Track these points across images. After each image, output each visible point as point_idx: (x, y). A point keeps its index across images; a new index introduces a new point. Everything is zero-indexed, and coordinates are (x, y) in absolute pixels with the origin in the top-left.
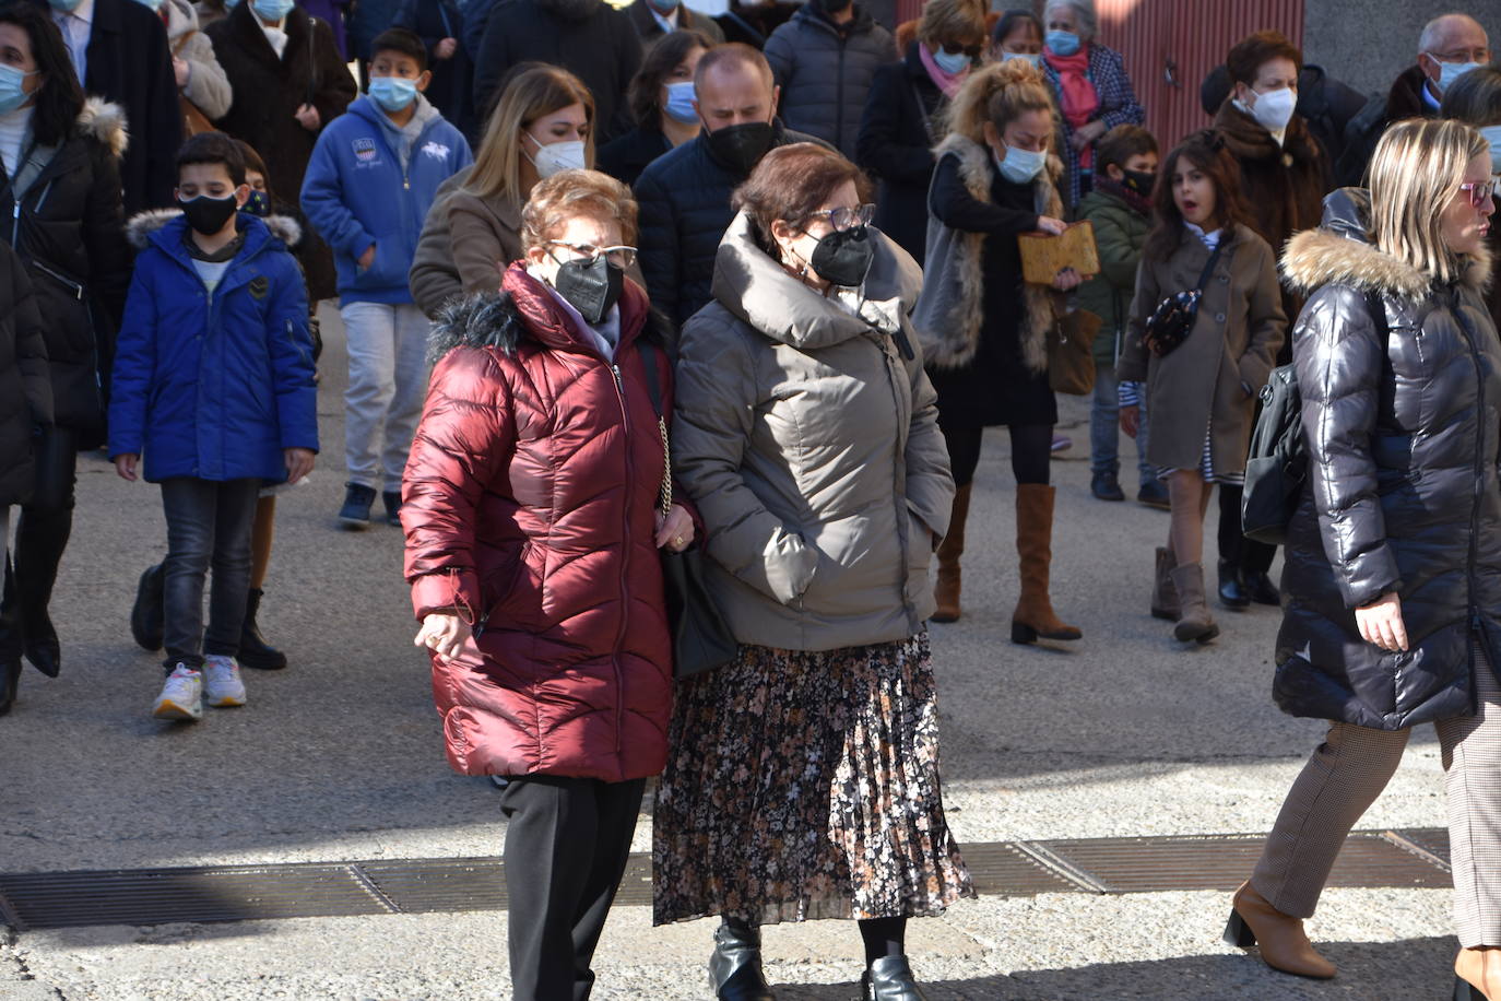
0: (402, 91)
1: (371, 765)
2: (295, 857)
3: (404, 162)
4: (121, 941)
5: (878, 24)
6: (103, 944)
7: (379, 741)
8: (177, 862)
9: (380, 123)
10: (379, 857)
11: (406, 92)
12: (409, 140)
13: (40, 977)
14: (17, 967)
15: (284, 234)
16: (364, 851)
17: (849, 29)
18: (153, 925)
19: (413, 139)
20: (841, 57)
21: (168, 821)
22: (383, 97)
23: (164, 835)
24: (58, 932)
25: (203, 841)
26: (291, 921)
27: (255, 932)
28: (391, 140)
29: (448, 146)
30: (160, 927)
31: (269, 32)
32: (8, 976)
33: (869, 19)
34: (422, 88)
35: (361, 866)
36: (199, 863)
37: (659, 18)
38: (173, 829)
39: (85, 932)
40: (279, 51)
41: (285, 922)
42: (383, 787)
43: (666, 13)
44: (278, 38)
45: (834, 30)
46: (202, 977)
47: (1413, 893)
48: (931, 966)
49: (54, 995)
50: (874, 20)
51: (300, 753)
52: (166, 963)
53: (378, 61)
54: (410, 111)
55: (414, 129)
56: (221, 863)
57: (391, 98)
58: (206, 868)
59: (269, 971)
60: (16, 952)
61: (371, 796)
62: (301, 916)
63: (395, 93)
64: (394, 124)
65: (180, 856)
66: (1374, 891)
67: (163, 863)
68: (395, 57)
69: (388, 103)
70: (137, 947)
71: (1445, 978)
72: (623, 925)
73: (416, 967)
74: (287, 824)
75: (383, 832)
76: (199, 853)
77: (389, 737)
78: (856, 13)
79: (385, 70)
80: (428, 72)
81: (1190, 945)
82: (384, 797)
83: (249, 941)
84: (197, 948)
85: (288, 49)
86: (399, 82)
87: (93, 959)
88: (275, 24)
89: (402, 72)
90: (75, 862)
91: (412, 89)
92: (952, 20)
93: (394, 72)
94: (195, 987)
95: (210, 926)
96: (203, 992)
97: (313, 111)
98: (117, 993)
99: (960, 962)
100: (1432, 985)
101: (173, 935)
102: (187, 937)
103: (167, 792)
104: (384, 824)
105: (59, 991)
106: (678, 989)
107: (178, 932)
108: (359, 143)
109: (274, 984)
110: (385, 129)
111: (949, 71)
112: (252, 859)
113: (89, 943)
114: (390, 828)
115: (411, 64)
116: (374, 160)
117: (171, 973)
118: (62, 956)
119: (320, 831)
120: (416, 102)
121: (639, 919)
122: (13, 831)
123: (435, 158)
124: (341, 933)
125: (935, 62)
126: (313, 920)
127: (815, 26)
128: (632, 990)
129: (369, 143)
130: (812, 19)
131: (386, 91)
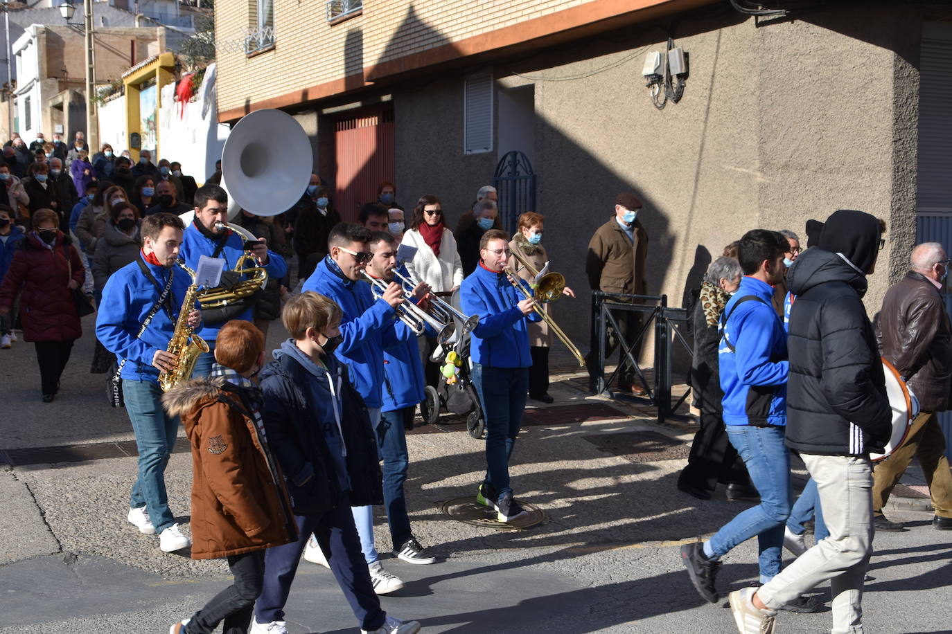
2: (99, 441)
4: (45, 468)
6: (39, 469)
8: (63, 444)
10: (125, 440)
13: (20, 480)
14: (13, 477)
15: (22, 230)
16: (121, 439)
18: (55, 463)
23: (59, 436)
24: (26, 466)
25: (71, 437)
26: (98, 460)
27: (87, 464)
30: (58, 464)
31: (42, 184)
32: (10, 479)
35: (120, 443)
36: (69, 444)
38: (61, 434)
39: (34, 466)
40: (45, 188)
41: (96, 461)
44: (45, 185)
46: (70, 478)
47: (429, 435)
51: (101, 410)
52: (59, 474)
56: (76, 444)
58: (72, 446)
59: (91, 475)
60: (13, 473)
62: (101, 459)
66: (419, 435)
67: (58, 444)
70: (50, 470)
74: (97, 432)
76: (70, 441)
83: (85, 467)
84: (69, 469)
85: (48, 187)
87: (36, 474)
88: (43, 182)
90: (31, 445)
97: (55, 203)
102: (66, 466)
105: (26, 484)
107: (63, 465)
109: (93, 479)
112: (86, 442)
113: (35, 469)
117: (61, 477)
118: (27, 473)
119: (107, 434)
122: (12, 436)
124: (114, 463)
126: (105, 459)
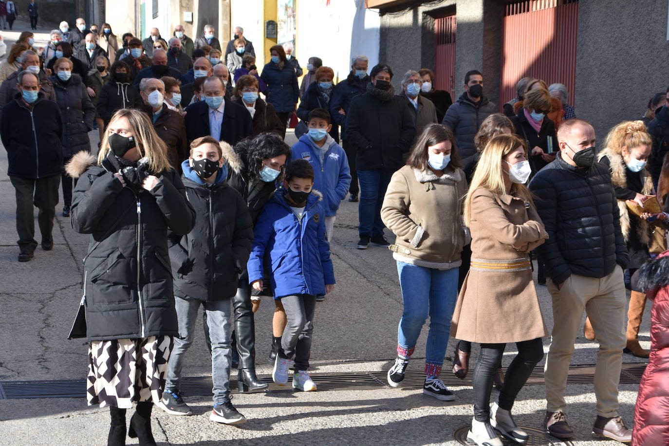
0: (321, 133)
1: (259, 342)
3: (322, 161)
5: (490, 101)
7: (262, 334)
9: (312, 145)
10: (263, 374)
11: (323, 134)
12: (324, 152)
17: (480, 104)
18: (188, 396)
19: (325, 152)
20: (477, 115)
21: (192, 361)
22: (314, 136)
23: (191, 366)
25: (203, 368)
28: (317, 153)
29: (338, 154)
31: (249, 108)
33: (487, 100)
34: (329, 131)
37: (411, 100)
38: (193, 364)
40: (252, 116)
42: (263, 350)
43: (413, 98)
44: (252, 111)
45: (473, 105)
48: (452, 411)
49: (156, 420)
50: (489, 100)
53: (311, 122)
54: (324, 141)
55: (325, 148)
57: (317, 136)
61: (259, 353)
62: (237, 394)
63: (319, 135)
64: (317, 146)
65: (196, 373)
67: (191, 375)
68: (318, 120)
69: (316, 138)
71: (630, 415)
72: (346, 397)
73: (276, 411)
75: (264, 365)
77: (265, 332)
78: (482, 98)
79: (314, 125)
80: (331, 125)
81: (541, 404)
82: (264, 353)
85: (255, 115)
86: (320, 130)
88: (251, 105)
89: (321, 126)
91: (325, 132)
92: (539, 100)
93: (318, 126)
94: (202, 418)
95: (206, 397)
96: (204, 419)
98: (176, 419)
99: (462, 410)
100: (626, 417)
101: (194, 400)
103: (192, 352)
104: (264, 362)
105: (157, 419)
106: (365, 419)
107: (195, 399)
108: (304, 154)
110: (314, 148)
111: (536, 120)
114: (266, 364)
115: (325, 123)
116: (310, 160)
120: (326, 137)
121: (351, 395)
123: (333, 159)
124: (250, 399)
125: (531, 116)
127: (466, 103)
128: (349, 419)
129: (308, 153)
130: (465, 101)
131: (315, 134)
